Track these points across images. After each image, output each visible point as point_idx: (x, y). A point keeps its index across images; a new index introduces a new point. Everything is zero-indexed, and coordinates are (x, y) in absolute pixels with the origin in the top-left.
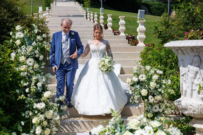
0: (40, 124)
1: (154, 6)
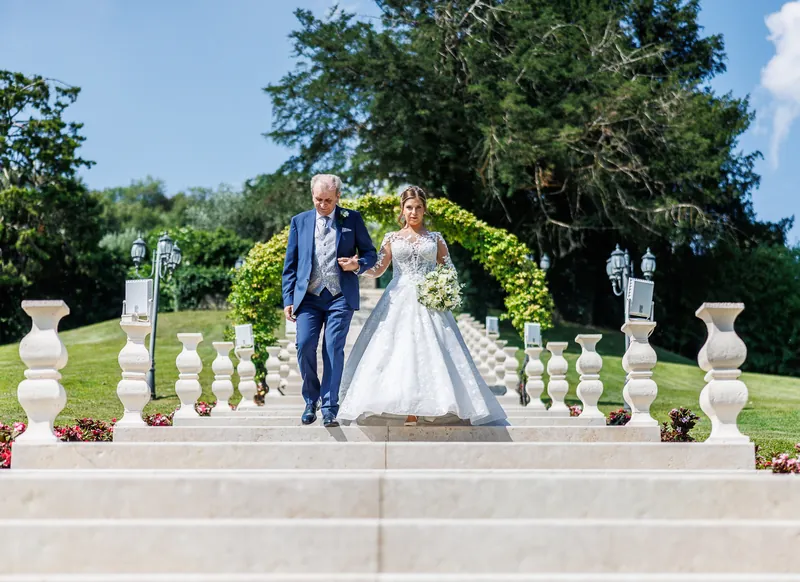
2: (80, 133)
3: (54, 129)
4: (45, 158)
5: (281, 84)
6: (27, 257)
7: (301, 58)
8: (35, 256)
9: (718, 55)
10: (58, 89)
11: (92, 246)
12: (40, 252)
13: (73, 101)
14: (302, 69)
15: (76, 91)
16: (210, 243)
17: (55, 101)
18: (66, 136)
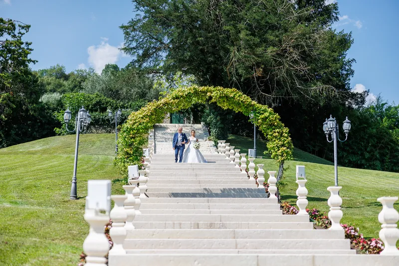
2: (30, 47)
3: (18, 45)
4: (13, 59)
5: (129, 25)
6: (4, 107)
7: (139, 12)
8: (9, 106)
9: (335, 13)
10: (20, 26)
11: (36, 101)
12: (11, 104)
13: (27, 32)
14: (138, 18)
15: (28, 27)
16: (92, 100)
17: (18, 32)
18: (23, 48)
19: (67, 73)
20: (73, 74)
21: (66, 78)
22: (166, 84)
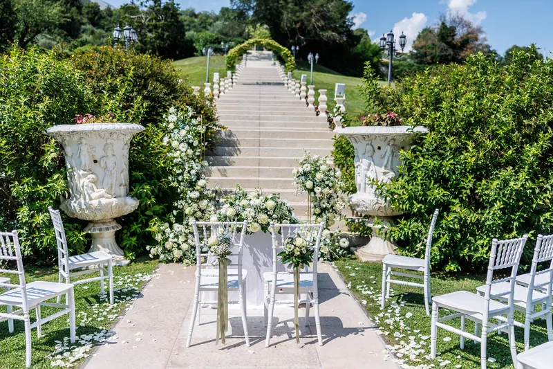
0: (193, 215)
1: (401, 67)
19: (197, 13)
20: (200, 13)
21: (196, 16)
22: (252, 29)
